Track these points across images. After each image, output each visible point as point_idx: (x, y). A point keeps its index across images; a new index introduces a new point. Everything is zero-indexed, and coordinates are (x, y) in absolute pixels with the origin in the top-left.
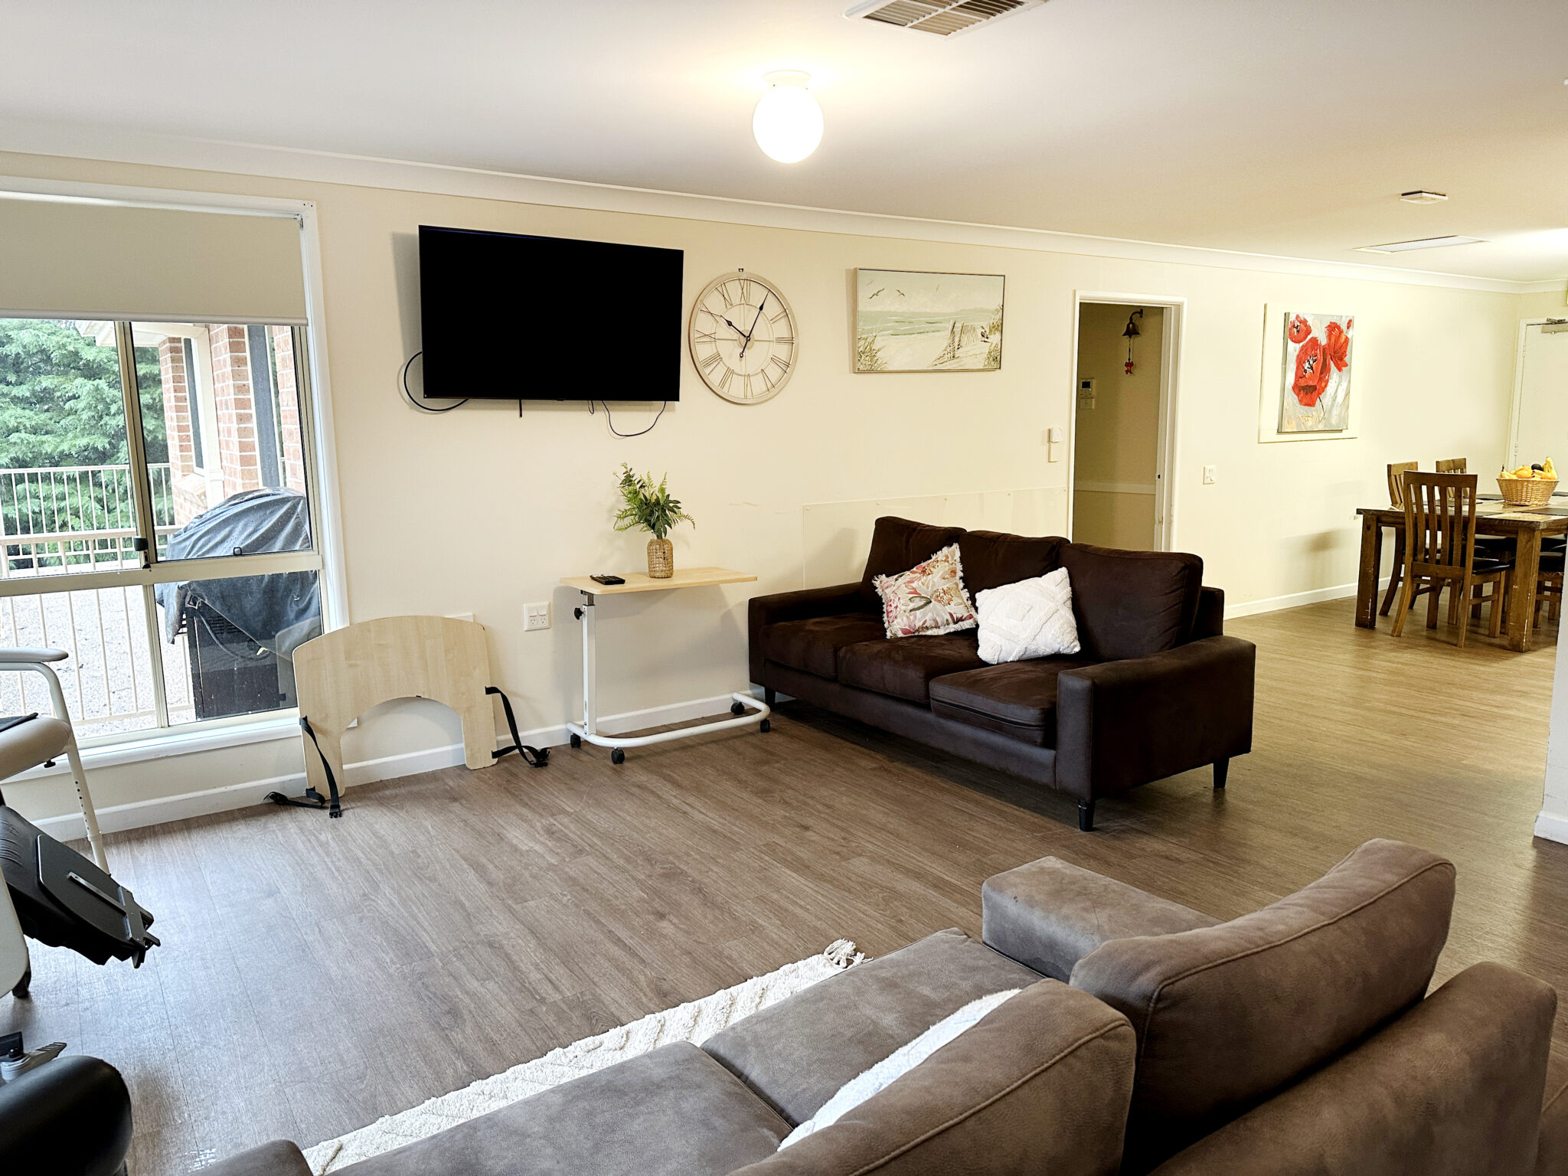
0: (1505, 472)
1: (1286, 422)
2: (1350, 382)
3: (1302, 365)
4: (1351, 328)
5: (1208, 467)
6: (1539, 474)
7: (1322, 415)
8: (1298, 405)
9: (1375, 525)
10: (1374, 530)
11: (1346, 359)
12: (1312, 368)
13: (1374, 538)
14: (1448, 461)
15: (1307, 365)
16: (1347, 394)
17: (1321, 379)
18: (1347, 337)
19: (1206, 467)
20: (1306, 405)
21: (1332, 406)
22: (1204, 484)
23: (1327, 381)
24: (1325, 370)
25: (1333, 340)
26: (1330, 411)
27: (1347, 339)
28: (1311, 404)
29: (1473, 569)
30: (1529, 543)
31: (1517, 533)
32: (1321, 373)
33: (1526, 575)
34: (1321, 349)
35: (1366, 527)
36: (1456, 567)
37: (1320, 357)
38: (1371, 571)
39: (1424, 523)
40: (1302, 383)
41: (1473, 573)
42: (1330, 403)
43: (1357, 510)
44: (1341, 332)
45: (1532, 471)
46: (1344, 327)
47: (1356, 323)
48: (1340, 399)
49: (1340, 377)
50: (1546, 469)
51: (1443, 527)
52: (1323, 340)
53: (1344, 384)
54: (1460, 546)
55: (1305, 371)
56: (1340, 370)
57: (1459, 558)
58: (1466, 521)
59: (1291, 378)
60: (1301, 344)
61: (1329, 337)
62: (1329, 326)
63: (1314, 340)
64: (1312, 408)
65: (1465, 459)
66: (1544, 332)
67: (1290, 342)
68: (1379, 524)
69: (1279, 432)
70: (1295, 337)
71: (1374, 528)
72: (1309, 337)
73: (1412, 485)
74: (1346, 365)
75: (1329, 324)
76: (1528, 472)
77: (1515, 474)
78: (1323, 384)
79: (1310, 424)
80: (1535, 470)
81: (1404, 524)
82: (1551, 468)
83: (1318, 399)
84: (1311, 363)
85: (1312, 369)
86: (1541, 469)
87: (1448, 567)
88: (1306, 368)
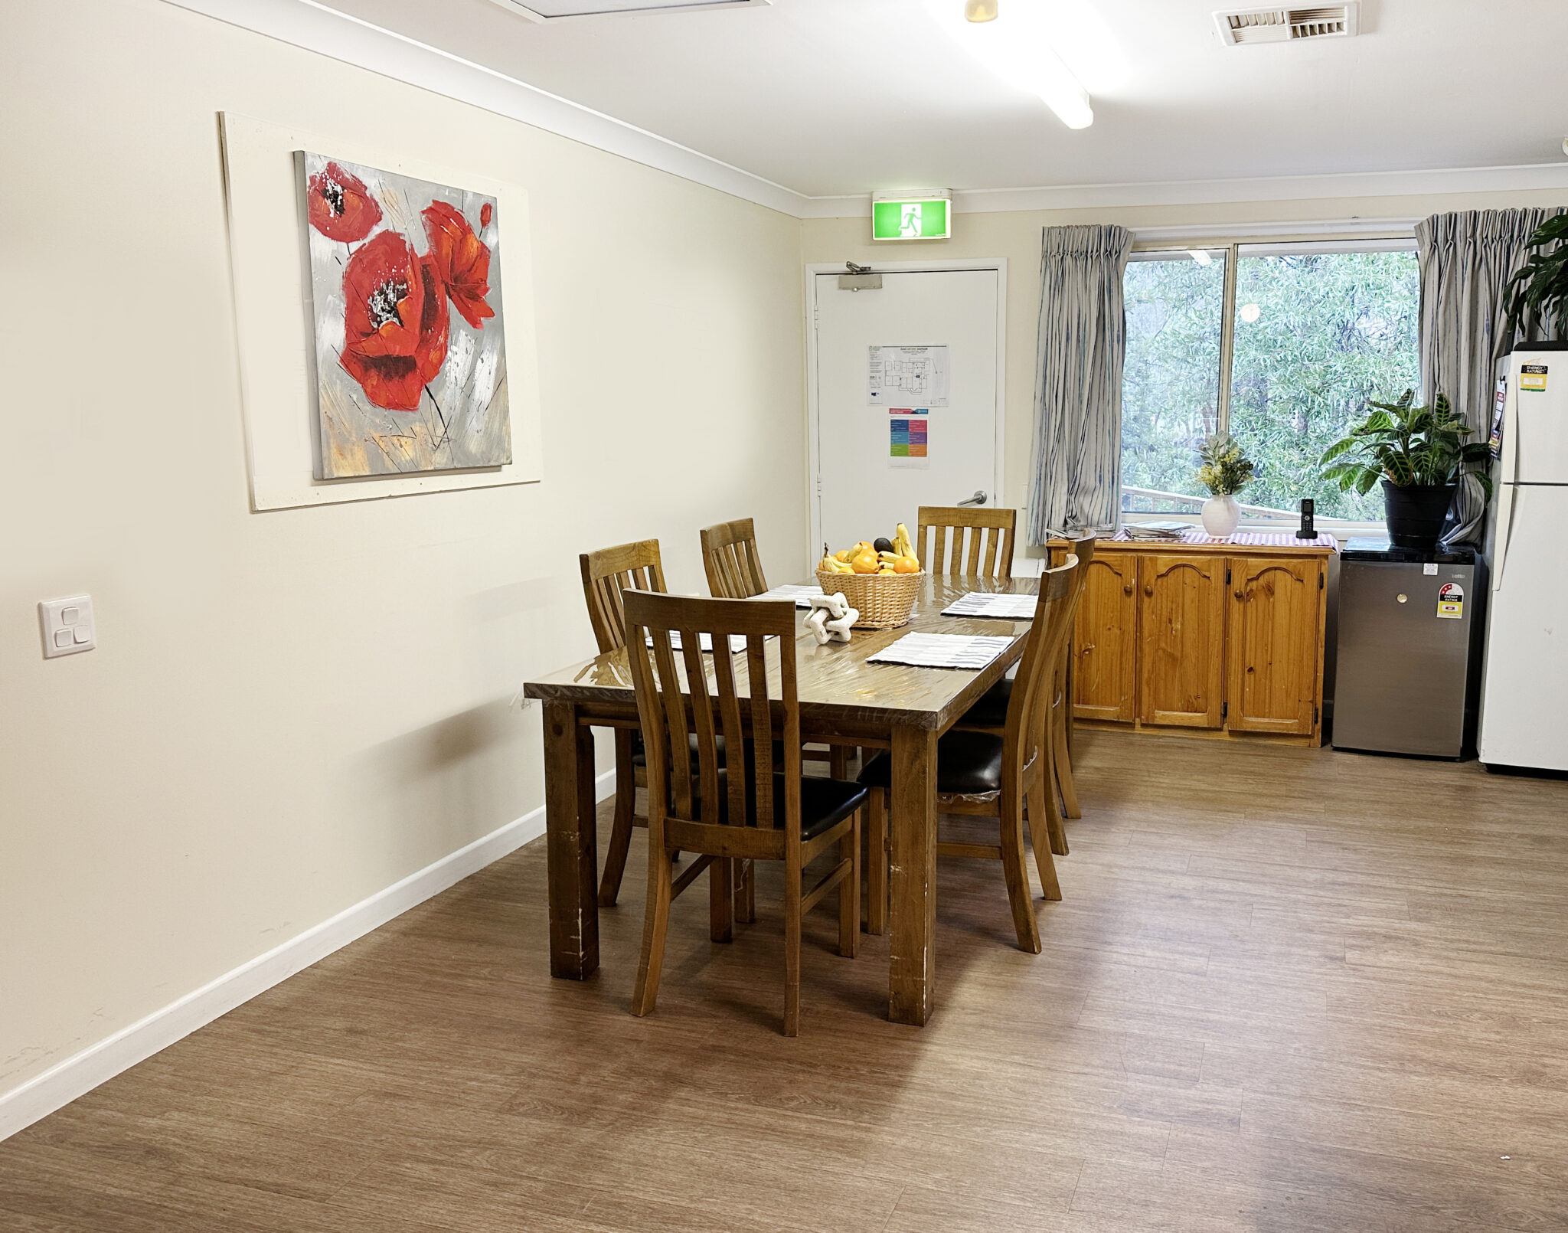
0: (831, 559)
1: (334, 451)
2: (503, 353)
3: (364, 303)
4: (491, 225)
5: (52, 604)
6: (890, 561)
7: (440, 431)
8: (367, 407)
9: (572, 725)
10: (572, 733)
11: (489, 298)
12: (393, 310)
13: (573, 756)
14: (722, 528)
15: (378, 306)
16: (501, 382)
17: (424, 342)
18: (483, 246)
19: (49, 603)
20: (390, 405)
21: (466, 409)
22: (46, 658)
23: (444, 349)
24: (433, 321)
25: (447, 248)
26: (462, 421)
27: (484, 252)
28: (407, 404)
29: (804, 827)
30: (917, 765)
31: (888, 738)
32: (425, 326)
33: (917, 839)
34: (418, 267)
35: (553, 729)
36: (766, 829)
37: (413, 285)
38: (575, 838)
39: (683, 715)
40: (370, 347)
41: (803, 838)
42: (458, 403)
43: (526, 685)
44: (466, 230)
45: (877, 554)
46: (473, 218)
47: (502, 212)
48: (483, 389)
49: (478, 341)
50: (898, 549)
51: (727, 725)
52: (420, 244)
53: (490, 360)
54: (770, 781)
55: (376, 318)
56: (475, 323)
57: (770, 806)
58: (778, 712)
59: (333, 334)
60: (355, 246)
61: (436, 236)
62: (431, 209)
63: (393, 242)
64: (410, 413)
65: (751, 520)
66: (842, 287)
67: (316, 236)
68: (583, 721)
69: (322, 478)
70: (332, 221)
71: (570, 732)
72: (377, 230)
73: (646, 629)
74: (490, 313)
75: (430, 204)
76: (869, 558)
77: (848, 561)
78: (434, 356)
79: (408, 452)
80: (883, 553)
81: (636, 718)
82: (907, 545)
83: (424, 392)
84: (391, 296)
85: (397, 315)
86: (890, 548)
87: (747, 830)
88: (377, 310)
